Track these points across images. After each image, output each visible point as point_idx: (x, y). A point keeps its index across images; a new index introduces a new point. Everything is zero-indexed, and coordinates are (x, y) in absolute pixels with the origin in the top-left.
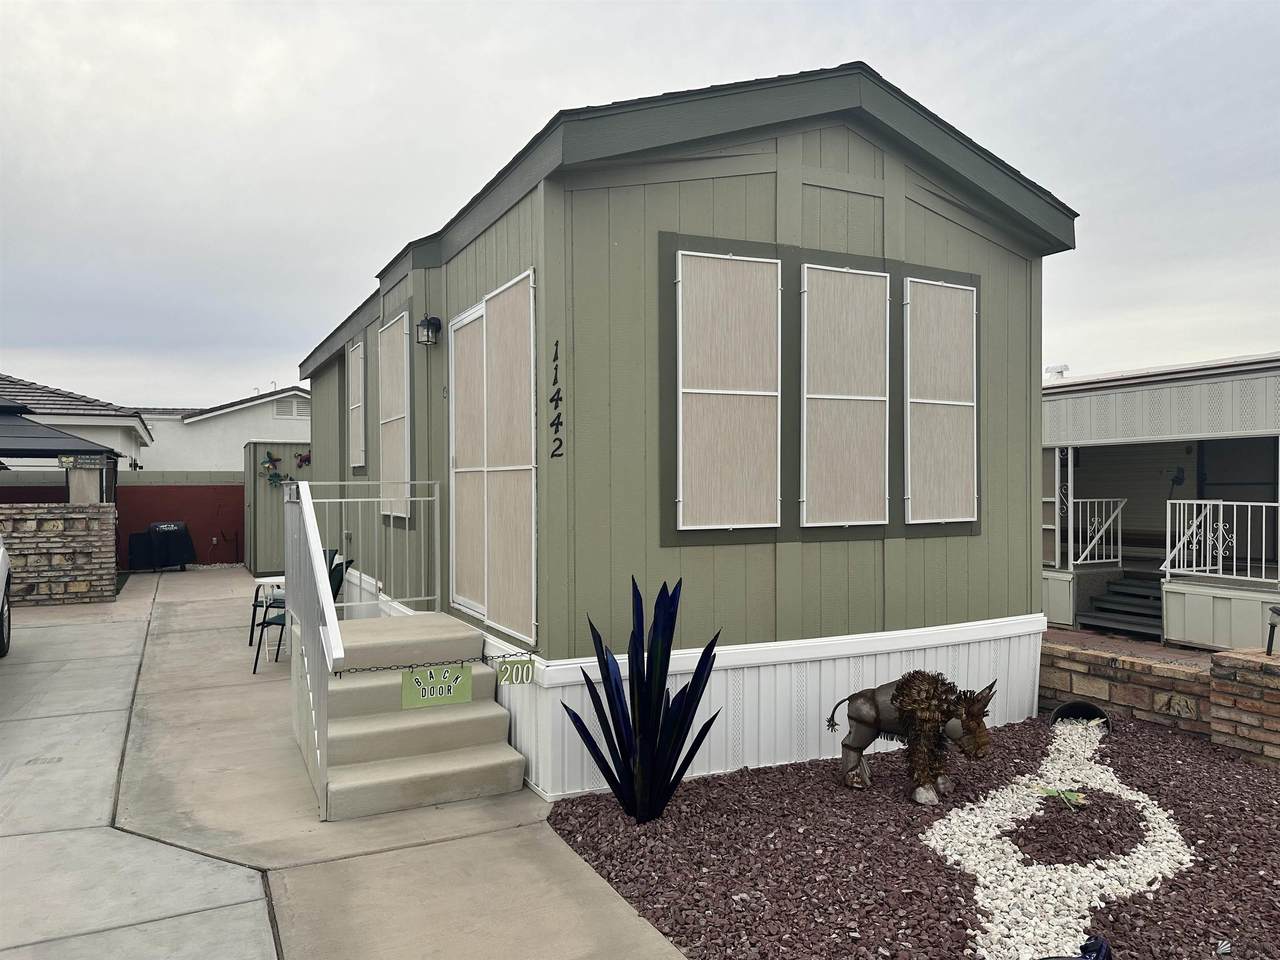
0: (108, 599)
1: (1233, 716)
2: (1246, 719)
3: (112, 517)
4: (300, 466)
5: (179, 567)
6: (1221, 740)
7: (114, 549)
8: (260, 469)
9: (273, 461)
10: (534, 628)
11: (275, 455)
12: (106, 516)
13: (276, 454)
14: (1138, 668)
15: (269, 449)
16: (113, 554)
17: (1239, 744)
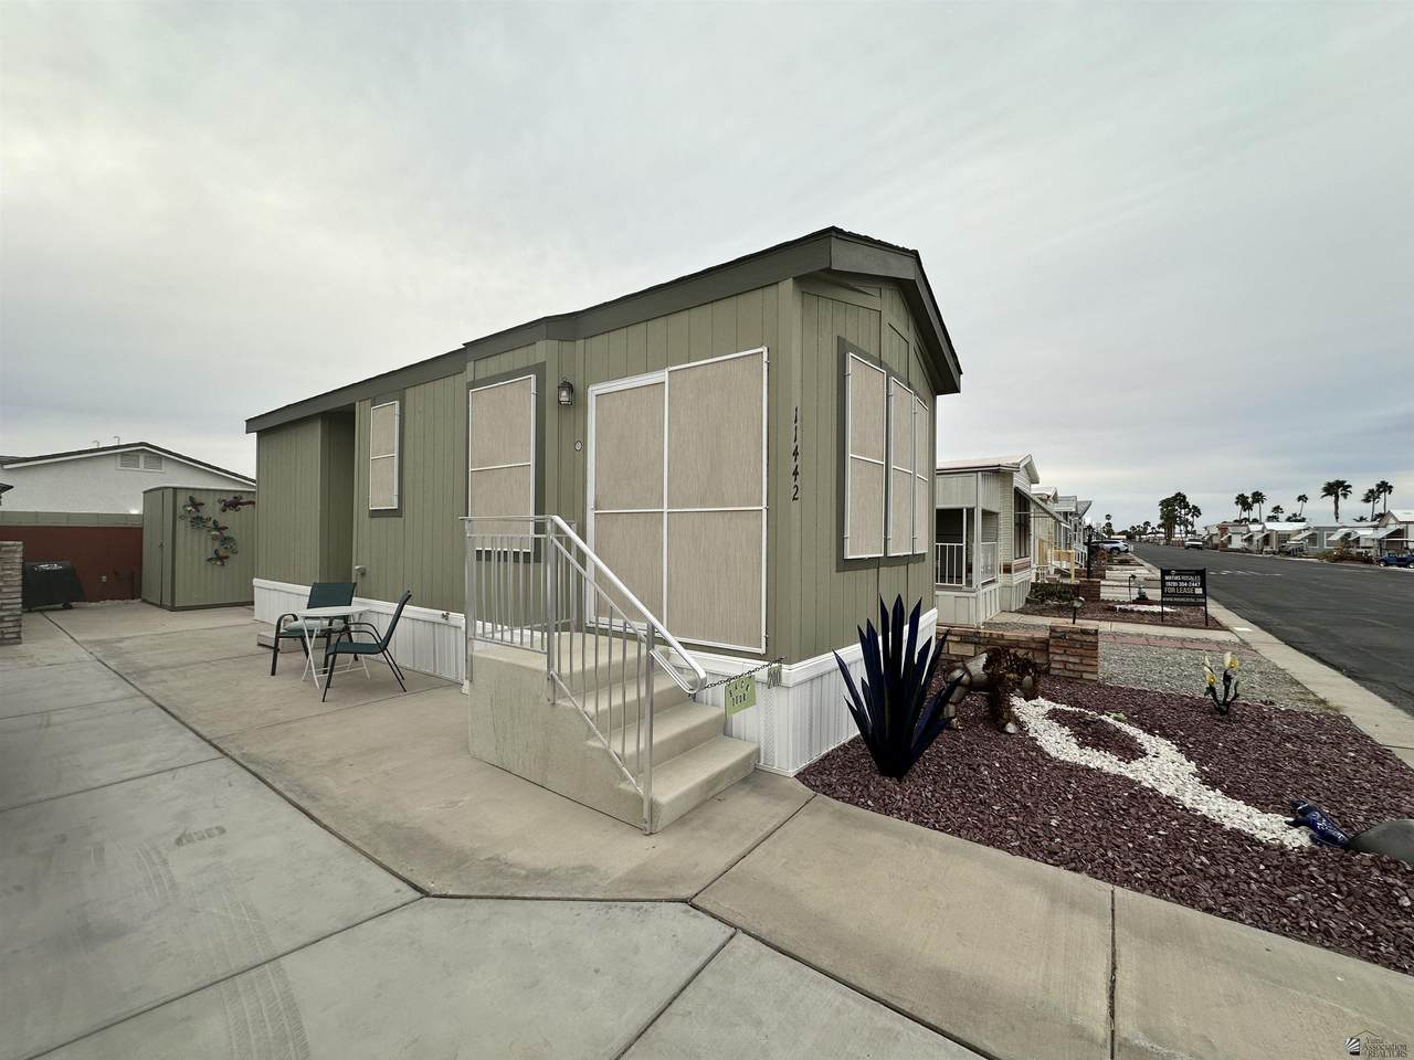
0: (12, 641)
1: (1064, 658)
2: (1071, 659)
3: (18, 555)
4: (224, 511)
5: (60, 606)
6: (1057, 672)
7: (20, 589)
8: (180, 511)
9: (196, 505)
10: (764, 640)
11: (198, 500)
12: (11, 555)
13: (198, 498)
14: (995, 636)
15: (191, 494)
16: (19, 595)
17: (1067, 674)
